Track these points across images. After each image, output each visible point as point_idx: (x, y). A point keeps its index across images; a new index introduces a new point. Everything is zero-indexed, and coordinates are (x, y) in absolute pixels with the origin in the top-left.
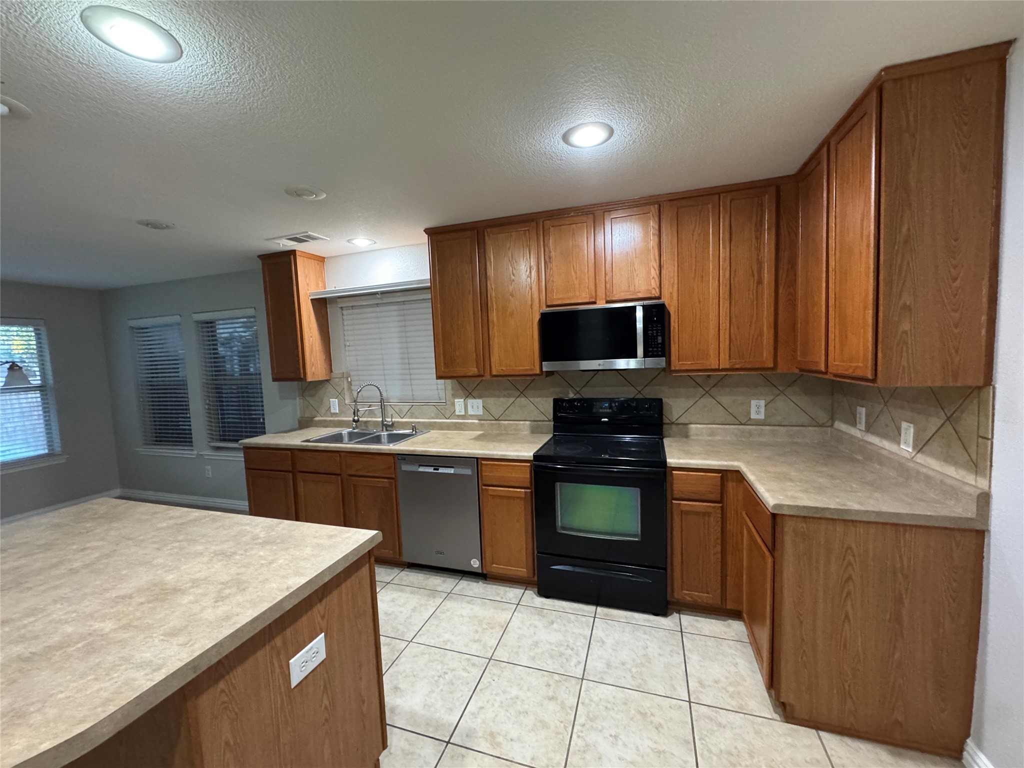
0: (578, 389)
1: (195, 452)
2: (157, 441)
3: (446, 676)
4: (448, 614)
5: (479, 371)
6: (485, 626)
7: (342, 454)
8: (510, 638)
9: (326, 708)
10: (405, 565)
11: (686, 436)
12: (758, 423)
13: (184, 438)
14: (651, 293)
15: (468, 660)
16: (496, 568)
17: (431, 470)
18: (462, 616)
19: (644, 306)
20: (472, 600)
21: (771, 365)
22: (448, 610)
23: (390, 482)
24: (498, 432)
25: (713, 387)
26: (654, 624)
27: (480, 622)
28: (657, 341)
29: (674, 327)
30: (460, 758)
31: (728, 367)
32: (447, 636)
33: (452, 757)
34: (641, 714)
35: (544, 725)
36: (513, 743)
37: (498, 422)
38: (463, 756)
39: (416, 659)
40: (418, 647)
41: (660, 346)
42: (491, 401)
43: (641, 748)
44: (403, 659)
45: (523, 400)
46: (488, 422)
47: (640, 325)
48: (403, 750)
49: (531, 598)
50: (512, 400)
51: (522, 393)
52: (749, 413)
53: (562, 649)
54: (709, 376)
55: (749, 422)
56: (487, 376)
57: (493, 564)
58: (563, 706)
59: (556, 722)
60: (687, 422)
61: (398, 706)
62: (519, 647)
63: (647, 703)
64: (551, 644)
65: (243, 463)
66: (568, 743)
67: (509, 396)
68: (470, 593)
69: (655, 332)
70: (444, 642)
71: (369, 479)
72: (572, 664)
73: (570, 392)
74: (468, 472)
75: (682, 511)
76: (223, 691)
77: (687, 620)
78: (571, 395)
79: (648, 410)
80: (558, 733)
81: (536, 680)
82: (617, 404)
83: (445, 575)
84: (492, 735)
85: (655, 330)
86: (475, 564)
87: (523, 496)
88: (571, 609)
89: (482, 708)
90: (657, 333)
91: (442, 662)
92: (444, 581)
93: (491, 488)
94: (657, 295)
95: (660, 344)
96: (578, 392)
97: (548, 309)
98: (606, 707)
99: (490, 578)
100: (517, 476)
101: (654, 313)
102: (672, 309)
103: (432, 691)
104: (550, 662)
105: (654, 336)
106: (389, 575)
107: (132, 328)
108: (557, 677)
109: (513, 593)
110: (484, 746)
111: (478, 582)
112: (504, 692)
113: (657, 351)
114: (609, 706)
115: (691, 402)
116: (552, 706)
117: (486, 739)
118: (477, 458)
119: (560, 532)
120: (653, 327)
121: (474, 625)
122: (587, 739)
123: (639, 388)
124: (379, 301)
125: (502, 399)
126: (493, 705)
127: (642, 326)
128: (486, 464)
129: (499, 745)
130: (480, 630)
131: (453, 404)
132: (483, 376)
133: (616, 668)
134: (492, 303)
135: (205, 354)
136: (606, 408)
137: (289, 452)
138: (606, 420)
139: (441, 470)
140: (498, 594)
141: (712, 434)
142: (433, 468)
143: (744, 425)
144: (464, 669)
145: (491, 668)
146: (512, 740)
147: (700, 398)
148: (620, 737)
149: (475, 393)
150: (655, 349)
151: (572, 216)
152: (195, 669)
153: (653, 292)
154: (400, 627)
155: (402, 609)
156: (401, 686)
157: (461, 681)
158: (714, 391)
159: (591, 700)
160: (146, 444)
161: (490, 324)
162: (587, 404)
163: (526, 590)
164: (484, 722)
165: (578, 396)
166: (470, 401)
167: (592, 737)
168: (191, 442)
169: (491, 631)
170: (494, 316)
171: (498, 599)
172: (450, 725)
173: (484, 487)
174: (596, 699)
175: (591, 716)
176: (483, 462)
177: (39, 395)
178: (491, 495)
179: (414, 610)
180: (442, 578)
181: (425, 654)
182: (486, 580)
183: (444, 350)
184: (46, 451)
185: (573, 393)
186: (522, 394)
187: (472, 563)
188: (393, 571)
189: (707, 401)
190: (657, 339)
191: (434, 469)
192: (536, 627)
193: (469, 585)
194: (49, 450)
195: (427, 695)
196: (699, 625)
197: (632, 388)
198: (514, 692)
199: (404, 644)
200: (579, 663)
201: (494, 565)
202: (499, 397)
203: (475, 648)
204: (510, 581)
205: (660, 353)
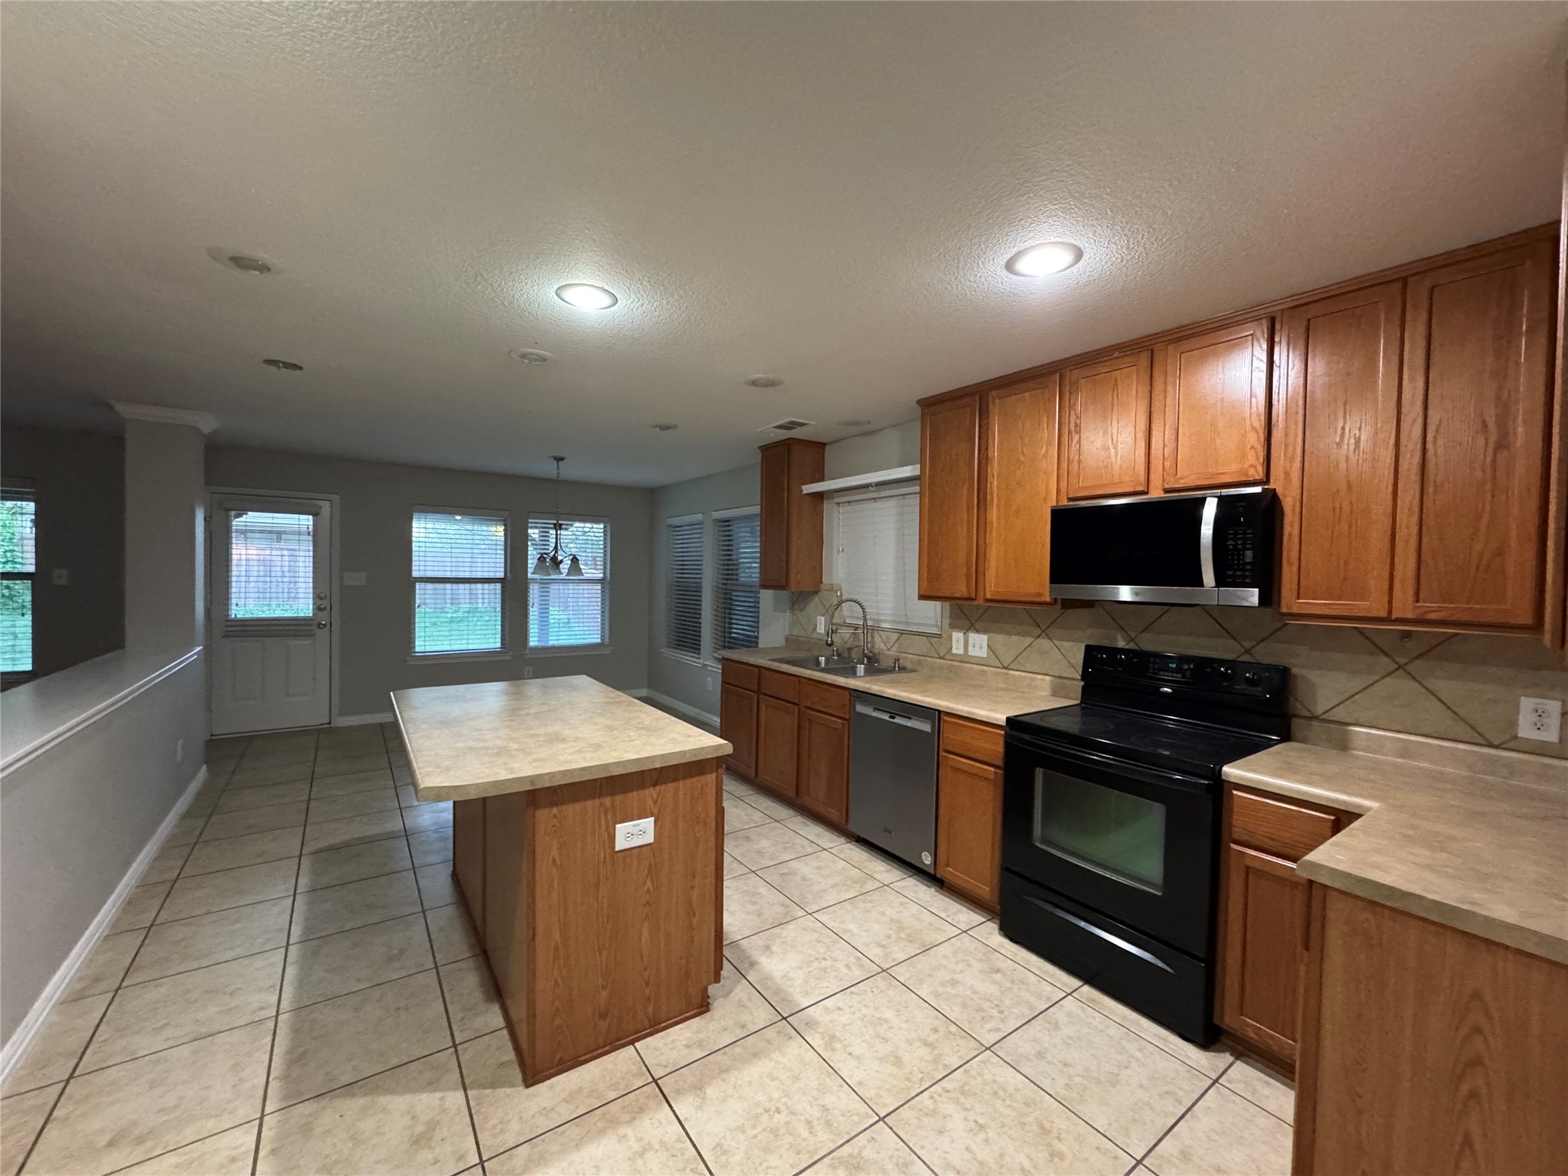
0: (1133, 634)
1: (701, 661)
2: (678, 645)
3: (824, 962)
4: (869, 905)
5: (969, 592)
6: (903, 936)
7: (802, 680)
8: (923, 962)
9: (648, 890)
10: (853, 837)
11: (1343, 745)
12: (1540, 749)
13: (695, 647)
14: (1247, 475)
15: (858, 959)
16: (948, 872)
17: (886, 717)
18: (883, 914)
19: (1221, 498)
20: (907, 903)
21: (1527, 619)
22: (871, 901)
23: (843, 724)
24: (1004, 686)
25: (1417, 657)
26: (1171, 1049)
27: (901, 929)
28: (1243, 559)
29: (1290, 535)
30: (786, 1037)
31: (1409, 615)
32: (852, 926)
33: (779, 1032)
34: (1042, 1127)
35: (898, 1062)
36: (850, 1057)
37: (1005, 671)
38: (790, 1038)
39: (805, 932)
40: (814, 922)
41: (1248, 567)
42: (1000, 639)
43: (1007, 1159)
44: (791, 926)
45: (1044, 643)
46: (992, 669)
47: (1207, 530)
48: (740, 1000)
49: (991, 933)
50: (1028, 640)
51: (1043, 631)
52: (1513, 724)
53: (986, 1005)
54: (1406, 635)
55: (1512, 742)
56: (980, 602)
57: (948, 865)
58: (935, 1061)
59: (915, 1068)
60: (1347, 721)
61: (758, 963)
62: (930, 975)
63: (1061, 1121)
64: (975, 992)
65: (720, 675)
66: (913, 1095)
67: (1025, 634)
68: (911, 895)
69: (1240, 542)
70: (845, 930)
71: (822, 715)
72: (988, 1026)
73: (1119, 638)
74: (926, 727)
75: (1248, 868)
76: (555, 816)
77: (1243, 1073)
78: (1121, 644)
79: (1251, 682)
80: (908, 1079)
81: (923, 1018)
82: (1192, 666)
83: (895, 865)
84: (833, 1037)
85: (1240, 539)
86: (927, 859)
87: (992, 777)
88: (1040, 969)
89: (839, 1009)
90: (1244, 544)
91: (828, 947)
92: (888, 871)
93: (951, 756)
94: (1258, 478)
95: (1248, 563)
96: (1132, 640)
97: (1071, 503)
98: (995, 1093)
99: (948, 888)
100: (987, 746)
101: (1241, 510)
102: (1289, 503)
103: (800, 968)
104: (957, 1009)
105: (1240, 550)
106: (832, 842)
107: (669, 526)
108: (953, 1028)
109: (966, 916)
110: (816, 1040)
111: (930, 887)
112: (876, 1009)
113: (1244, 577)
114: (1001, 1093)
115: (1358, 683)
116: (923, 1052)
117: (823, 1038)
118: (939, 711)
119: (1039, 845)
120: (1235, 534)
121: (891, 929)
122: (940, 1105)
123: (1247, 644)
124: (875, 495)
125: (1015, 638)
126: (854, 1013)
127: (1211, 532)
128: (950, 722)
129: (833, 1050)
130: (894, 936)
131: (950, 637)
132: (975, 600)
133: (1050, 1063)
134: (992, 495)
135: (719, 555)
136: (1173, 671)
137: (756, 670)
138: (1169, 690)
139: (898, 720)
140: (946, 910)
141: (1406, 751)
142: (889, 715)
143: (1497, 747)
144: (848, 966)
145: (879, 979)
146: (850, 1054)
147: (1384, 677)
148: (988, 1130)
149: (978, 625)
150: (1239, 573)
151: (1115, 358)
152: (533, 783)
153: (1252, 472)
154: (808, 895)
155: (821, 880)
156: (774, 948)
157: (836, 974)
158: (1417, 666)
159: (980, 1074)
160: (669, 647)
161: (988, 526)
162: (1142, 662)
163: (989, 920)
164: (832, 1021)
165: (1132, 646)
166: (973, 636)
167: (947, 1107)
168: (700, 650)
169: (907, 944)
170: (993, 514)
171: (943, 915)
172: (799, 1005)
173: (944, 754)
174: (987, 1076)
175: (967, 1088)
176: (946, 718)
177: (600, 587)
178: (952, 767)
179: (834, 886)
180: (890, 867)
181: (816, 931)
182: (942, 889)
183: (929, 561)
184: (599, 641)
185: (1124, 639)
186: (1044, 633)
187: (923, 857)
188: (838, 839)
189: (1400, 684)
190: (1243, 555)
191: (891, 717)
192: (969, 965)
193: (917, 886)
194: (602, 640)
195: (793, 969)
196: (1266, 1091)
197: (1232, 642)
198: (888, 1014)
199: (801, 913)
200: (998, 1030)
201: (950, 869)
202: (1009, 633)
203: (874, 952)
204: (972, 901)
205: (1248, 580)
